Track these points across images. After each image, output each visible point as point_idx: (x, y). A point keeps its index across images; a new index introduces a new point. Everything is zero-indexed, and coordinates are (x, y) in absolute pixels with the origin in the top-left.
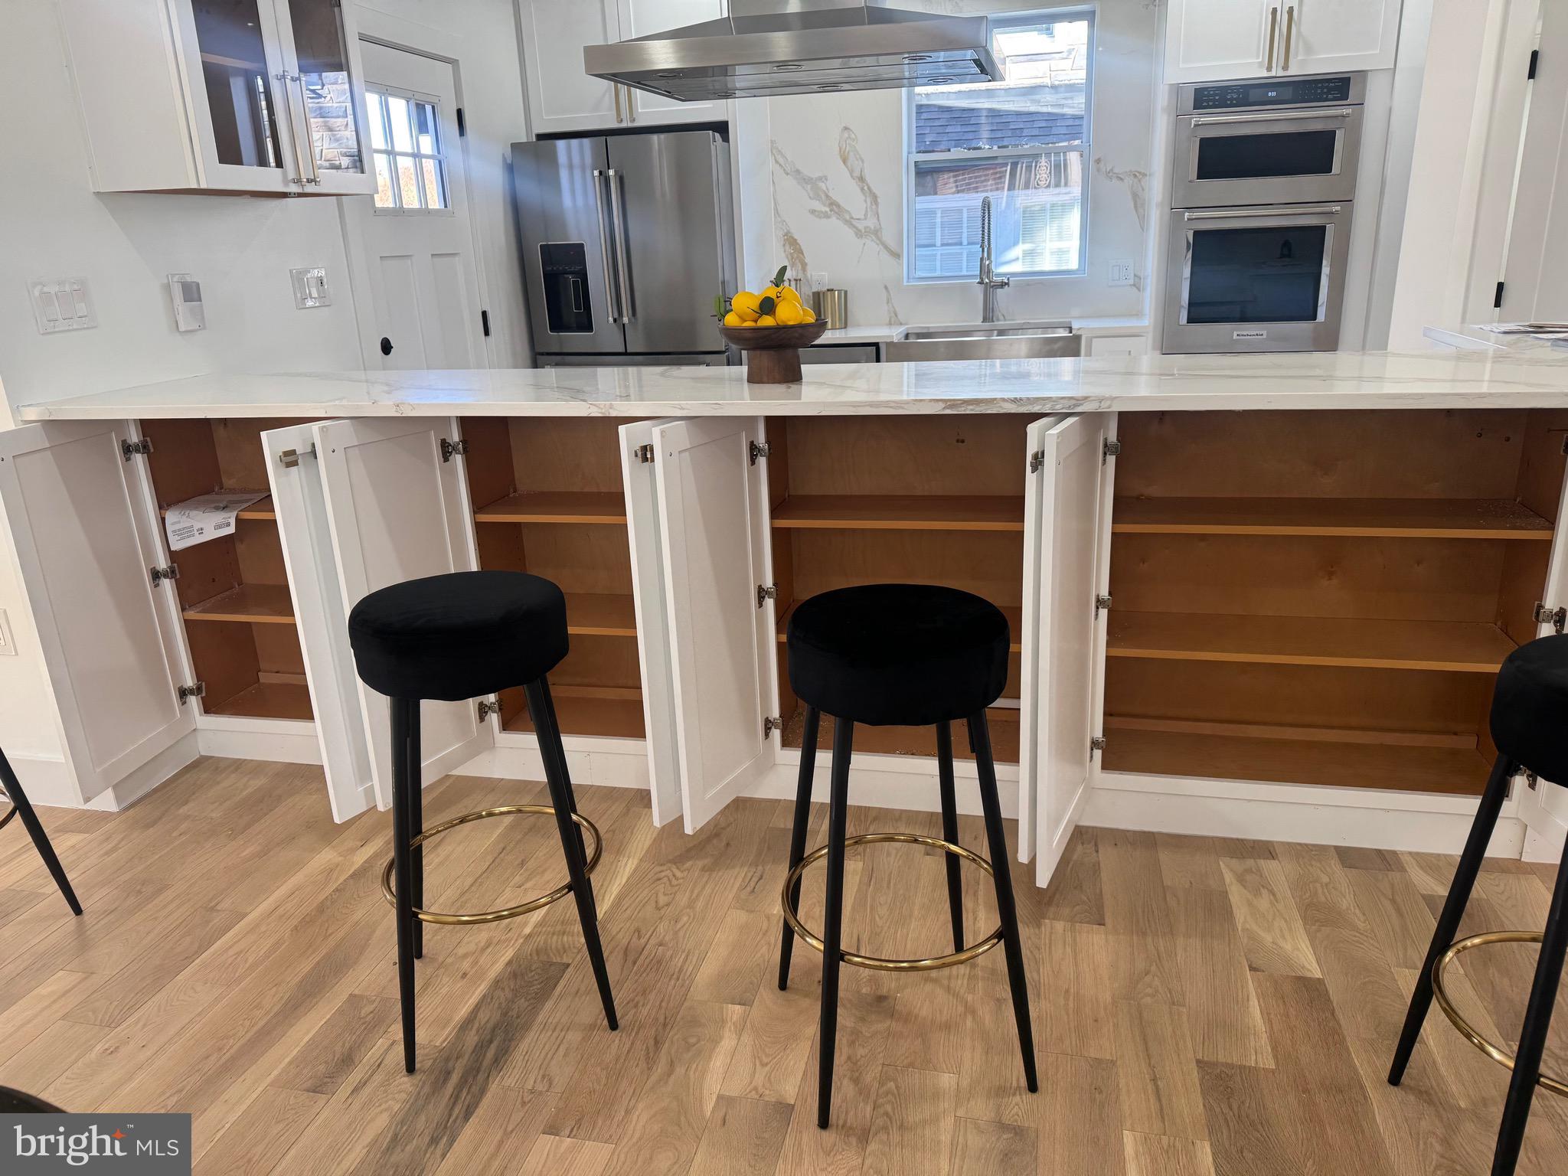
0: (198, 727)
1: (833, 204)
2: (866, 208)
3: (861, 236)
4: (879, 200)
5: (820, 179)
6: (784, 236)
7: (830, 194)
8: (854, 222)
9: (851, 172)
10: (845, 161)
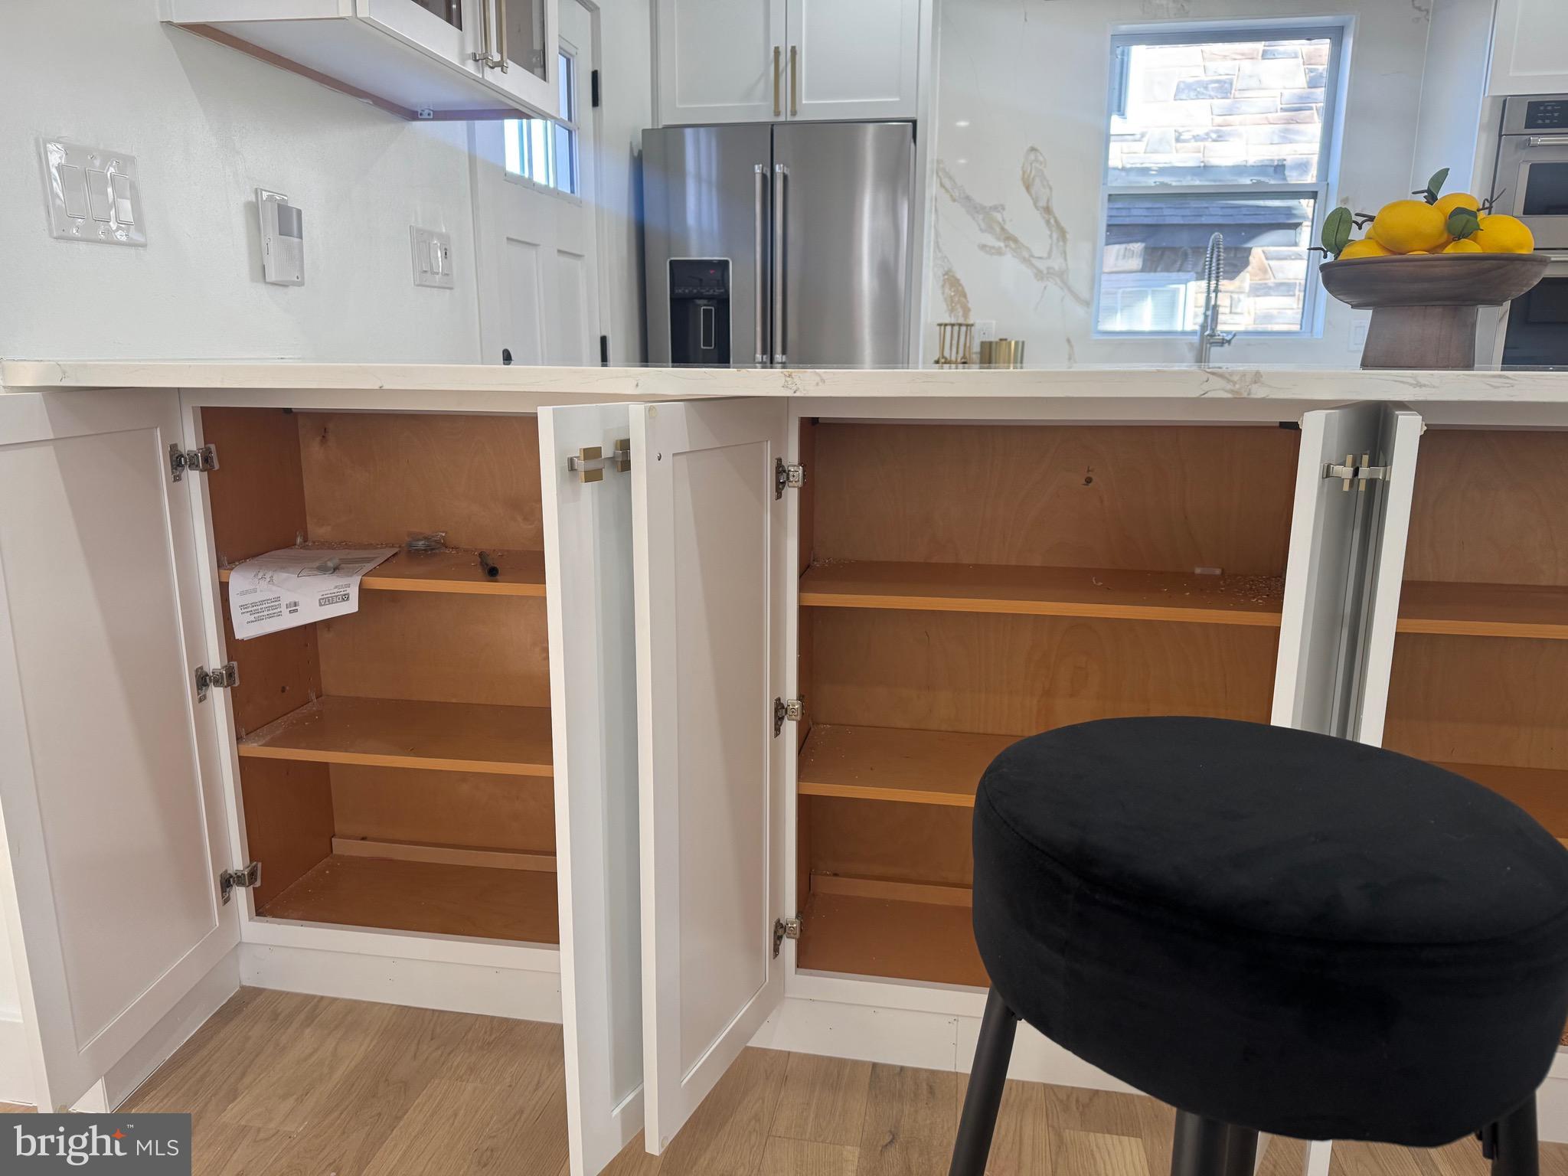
0: (244, 940)
1: (1009, 238)
2: (1051, 245)
3: (1042, 279)
4: (1068, 236)
5: (995, 208)
6: (944, 275)
7: (1006, 227)
8: (1034, 261)
9: (1035, 202)
10: (1028, 188)
